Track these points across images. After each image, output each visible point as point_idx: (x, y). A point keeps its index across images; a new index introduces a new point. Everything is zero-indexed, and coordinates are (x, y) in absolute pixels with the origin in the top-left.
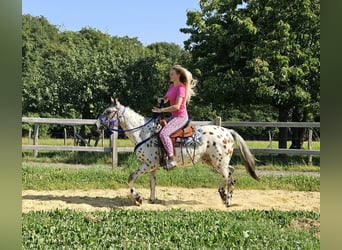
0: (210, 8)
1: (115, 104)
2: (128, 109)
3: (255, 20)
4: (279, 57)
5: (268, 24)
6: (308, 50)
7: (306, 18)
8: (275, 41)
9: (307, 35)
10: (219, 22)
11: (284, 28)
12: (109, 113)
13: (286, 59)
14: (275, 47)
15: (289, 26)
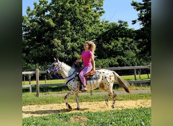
0: (32, 14)
1: (57, 61)
2: (63, 63)
3: (54, 20)
4: (66, 38)
5: (60, 22)
6: (79, 34)
7: (78, 19)
8: (64, 30)
9: (78, 27)
10: (37, 21)
11: (68, 24)
12: (54, 66)
13: (69, 39)
14: (64, 33)
15: (70, 23)
